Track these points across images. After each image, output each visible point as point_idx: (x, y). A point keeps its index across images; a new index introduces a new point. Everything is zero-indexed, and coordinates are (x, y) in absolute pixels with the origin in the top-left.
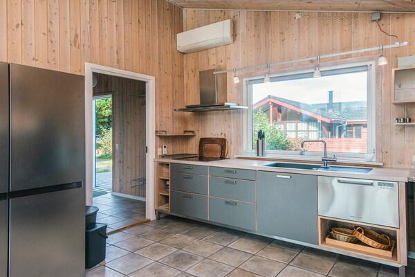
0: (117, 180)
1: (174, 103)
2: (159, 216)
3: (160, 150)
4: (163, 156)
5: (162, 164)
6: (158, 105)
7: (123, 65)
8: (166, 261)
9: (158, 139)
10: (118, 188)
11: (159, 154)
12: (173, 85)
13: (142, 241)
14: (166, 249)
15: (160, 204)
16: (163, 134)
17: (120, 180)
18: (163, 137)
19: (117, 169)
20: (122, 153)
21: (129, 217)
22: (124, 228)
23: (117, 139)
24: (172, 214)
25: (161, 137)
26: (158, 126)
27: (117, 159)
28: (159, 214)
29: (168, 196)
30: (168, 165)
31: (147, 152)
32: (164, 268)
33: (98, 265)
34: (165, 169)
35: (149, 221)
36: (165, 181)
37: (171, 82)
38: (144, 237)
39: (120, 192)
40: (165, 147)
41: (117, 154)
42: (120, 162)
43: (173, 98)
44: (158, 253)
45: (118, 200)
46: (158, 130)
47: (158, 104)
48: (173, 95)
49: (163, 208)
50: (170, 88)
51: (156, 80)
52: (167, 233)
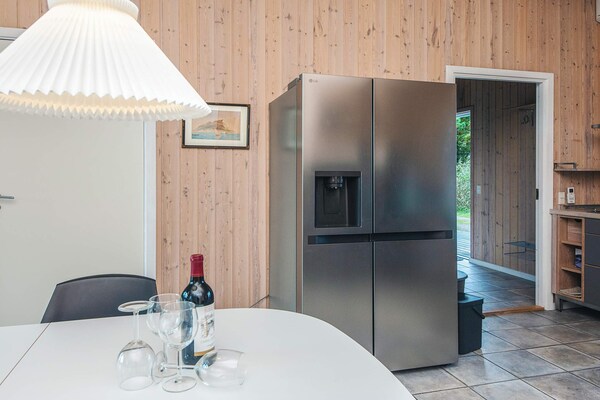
0: (479, 240)
1: (588, 114)
2: (561, 305)
3: (561, 195)
4: (568, 207)
5: (566, 219)
6: (559, 120)
7: (500, 61)
8: (587, 375)
9: (559, 176)
10: (480, 253)
11: (561, 201)
12: (588, 81)
13: (537, 338)
14: (583, 358)
15: (562, 285)
16: (570, 168)
17: (484, 242)
18: (568, 175)
19: (479, 225)
20: (487, 199)
21: (505, 299)
22: (502, 313)
23: (479, 178)
24: (588, 305)
25: (564, 174)
26: (559, 155)
27: (479, 209)
28: (561, 301)
29: (580, 275)
30: (580, 221)
31: (537, 198)
32: (584, 386)
33: (472, 353)
34: (572, 229)
35: (542, 310)
36: (573, 248)
37: (583, 78)
38: (539, 332)
39: (485, 260)
40: (571, 191)
41: (479, 202)
42: (484, 213)
43: (587, 106)
44: (568, 361)
45: (482, 271)
46: (559, 161)
47: (560, 118)
48: (587, 101)
49: (570, 292)
50: (583, 90)
51: (556, 79)
52: (580, 335)
